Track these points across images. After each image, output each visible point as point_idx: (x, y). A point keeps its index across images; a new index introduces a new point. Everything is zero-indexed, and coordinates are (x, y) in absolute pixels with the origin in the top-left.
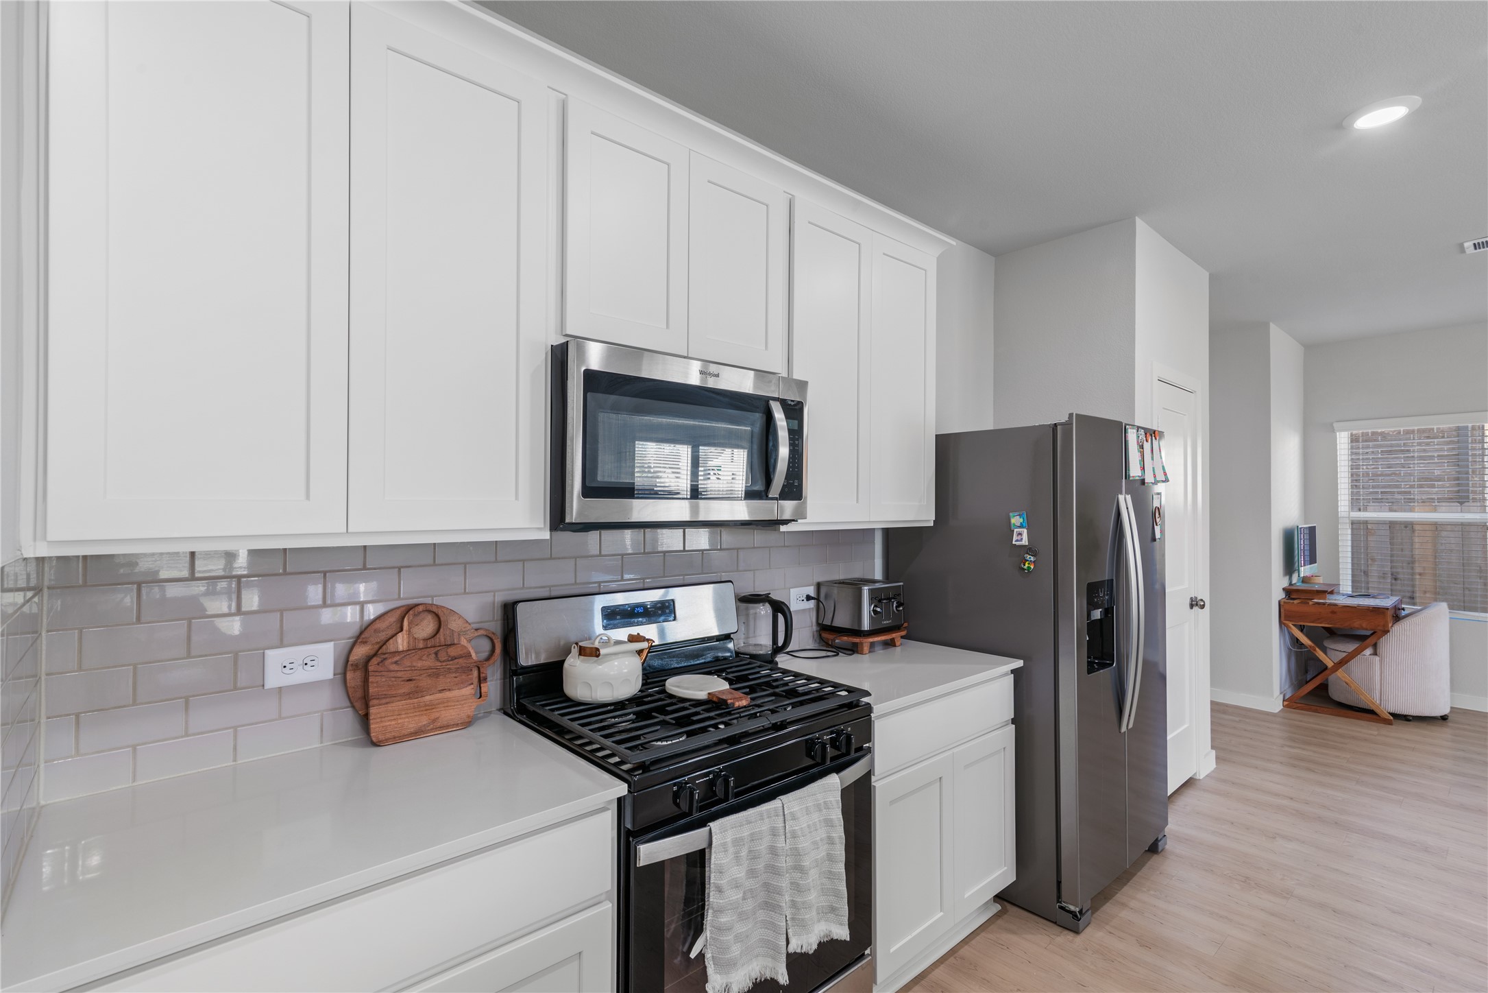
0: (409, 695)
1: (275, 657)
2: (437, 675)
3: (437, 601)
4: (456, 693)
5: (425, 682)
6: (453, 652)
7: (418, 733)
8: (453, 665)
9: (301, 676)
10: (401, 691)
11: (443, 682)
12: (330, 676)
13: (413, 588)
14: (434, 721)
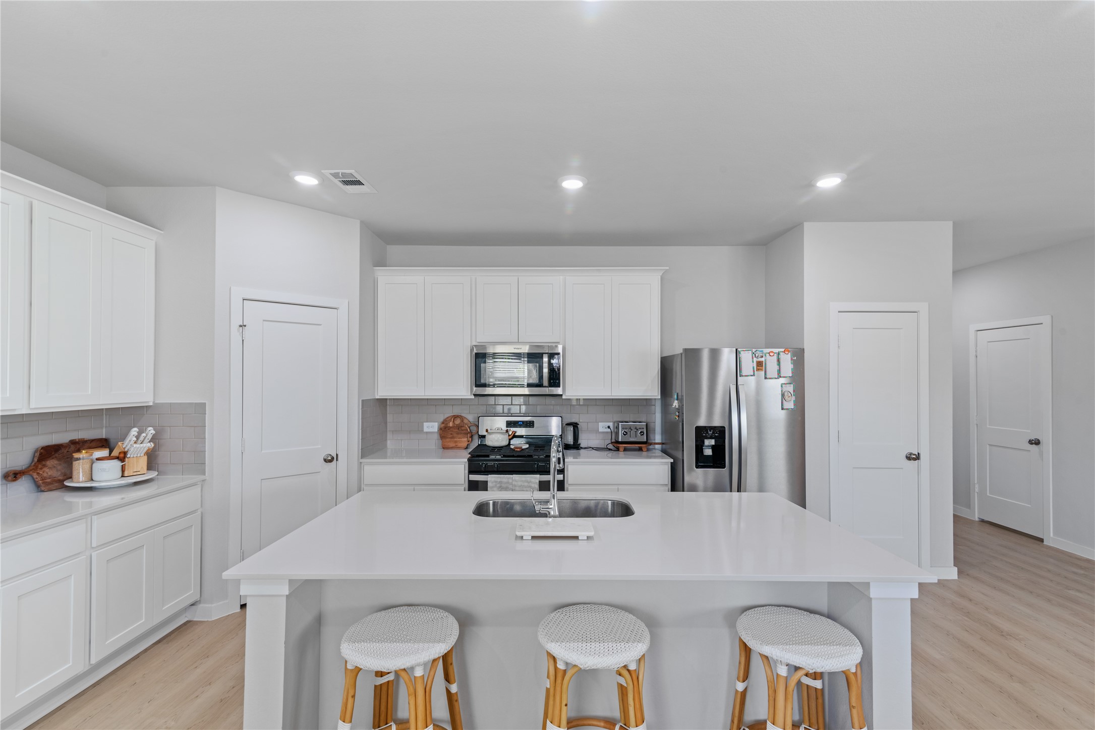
0: (451, 438)
1: (426, 424)
2: (458, 434)
3: (462, 415)
4: (463, 439)
5: (455, 435)
6: (463, 428)
7: (452, 448)
8: (463, 432)
9: (431, 430)
10: (449, 436)
11: (460, 436)
12: (437, 431)
13: (456, 411)
14: (457, 445)
